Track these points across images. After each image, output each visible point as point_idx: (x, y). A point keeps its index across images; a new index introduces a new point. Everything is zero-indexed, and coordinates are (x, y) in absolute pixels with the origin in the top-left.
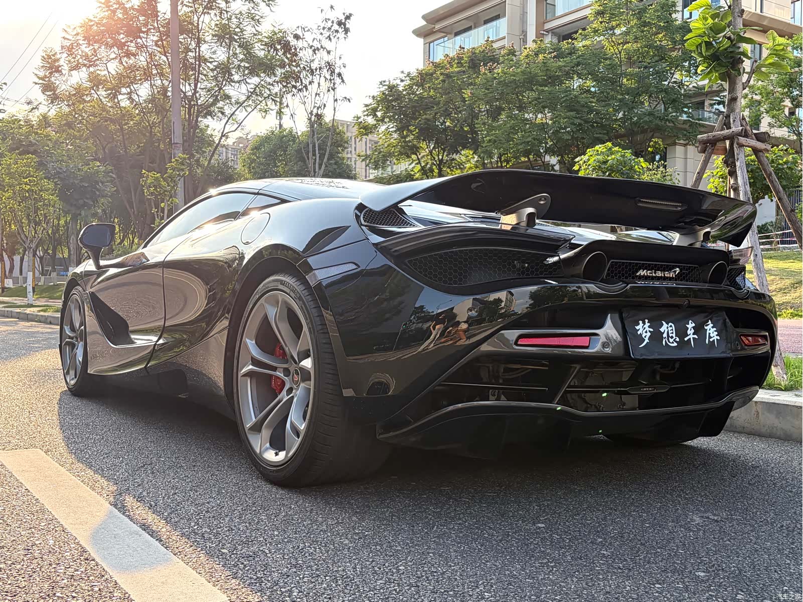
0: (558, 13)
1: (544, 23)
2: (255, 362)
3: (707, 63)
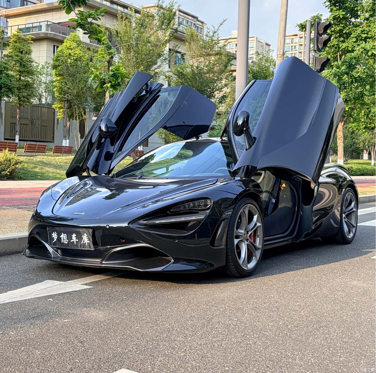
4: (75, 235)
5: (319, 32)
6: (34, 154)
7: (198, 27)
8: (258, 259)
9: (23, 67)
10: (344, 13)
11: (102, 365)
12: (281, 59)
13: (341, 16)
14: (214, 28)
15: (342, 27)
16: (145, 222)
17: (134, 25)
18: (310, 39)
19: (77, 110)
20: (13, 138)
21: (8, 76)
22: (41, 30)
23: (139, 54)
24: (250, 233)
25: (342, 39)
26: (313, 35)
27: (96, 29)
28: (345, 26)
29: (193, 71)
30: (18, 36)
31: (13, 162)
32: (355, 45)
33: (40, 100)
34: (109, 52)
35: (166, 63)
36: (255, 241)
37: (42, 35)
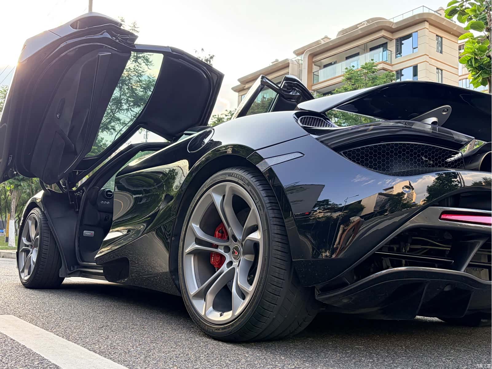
0: (320, 80)
1: (312, 86)
2: (199, 241)
3: (475, 71)
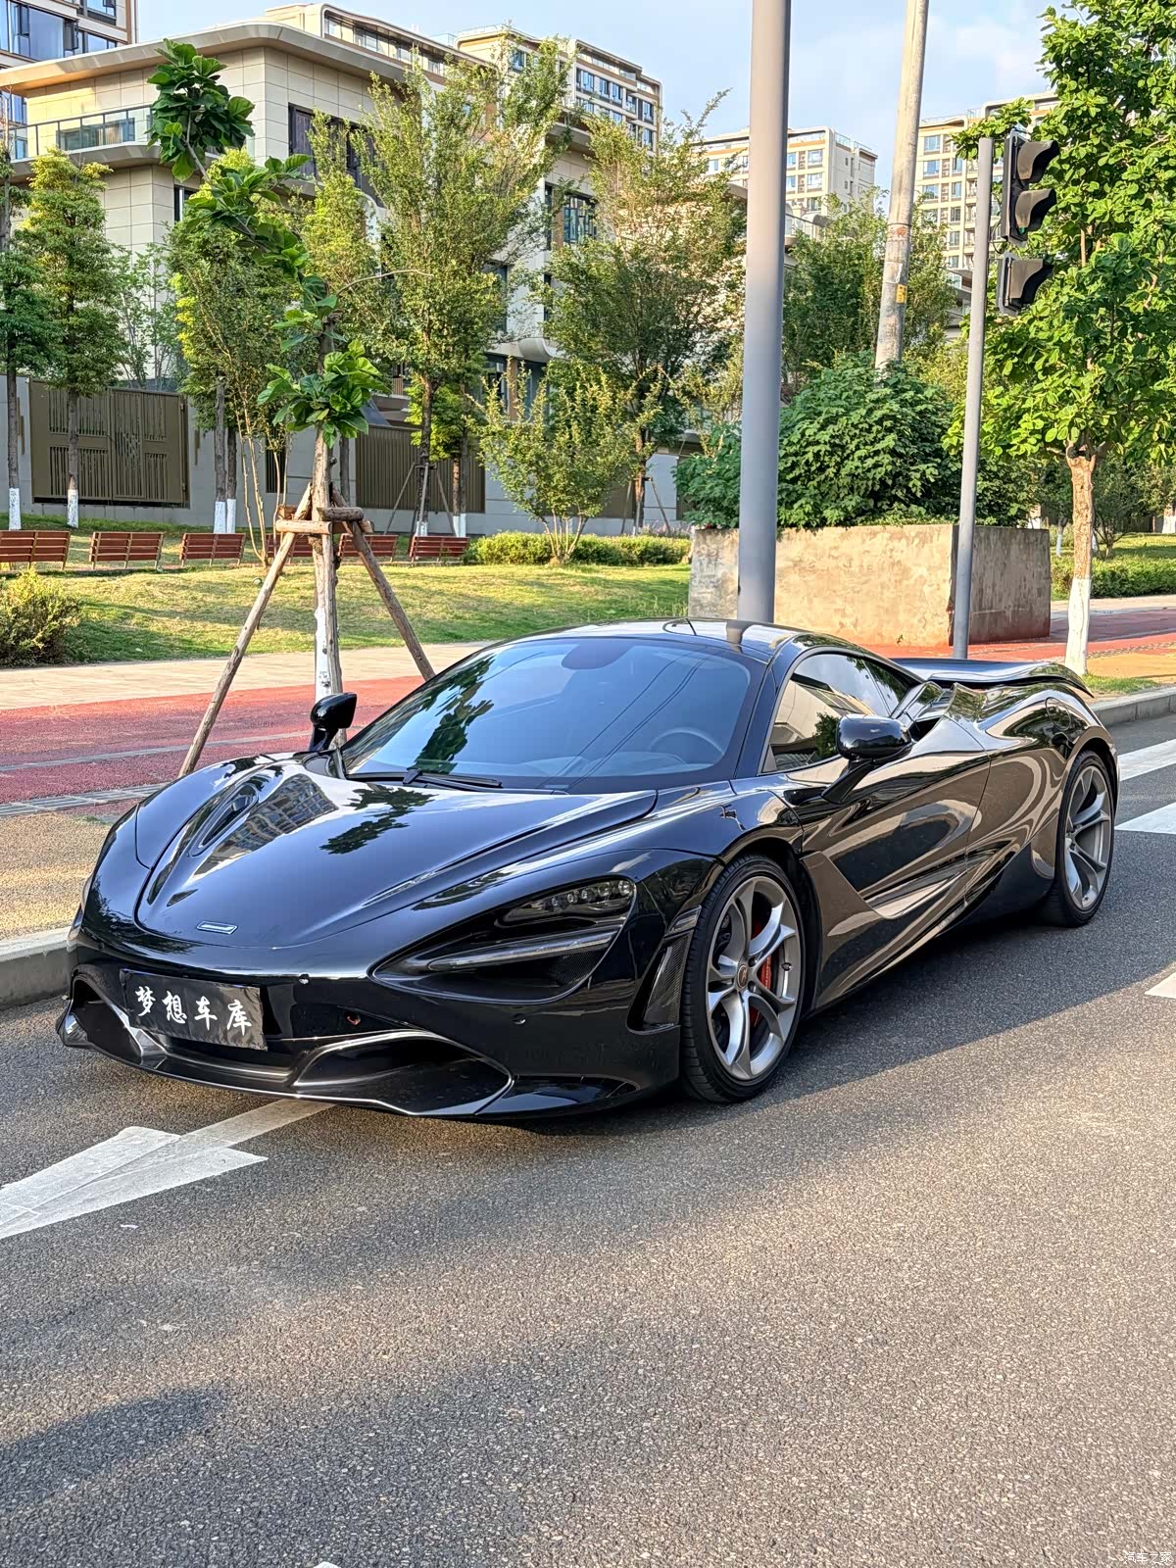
4: (208, 1003)
5: (1018, 176)
6: (123, 566)
7: (641, 101)
8: (784, 1039)
9: (78, 270)
10: (1102, 100)
11: (261, 1547)
12: (901, 238)
13: (1093, 112)
14: (689, 118)
15: (1096, 146)
16: (423, 963)
17: (426, 121)
18: (992, 184)
19: (248, 421)
20: (61, 496)
21: (33, 303)
22: (131, 136)
23: (444, 217)
24: (758, 963)
25: (1094, 186)
26: (998, 173)
27: (275, 232)
28: (1105, 144)
29: (621, 266)
30: (56, 165)
31: (53, 607)
32: (1133, 209)
33: (138, 368)
34: (319, 307)
35: (533, 244)
36: (774, 987)
37: (137, 155)
